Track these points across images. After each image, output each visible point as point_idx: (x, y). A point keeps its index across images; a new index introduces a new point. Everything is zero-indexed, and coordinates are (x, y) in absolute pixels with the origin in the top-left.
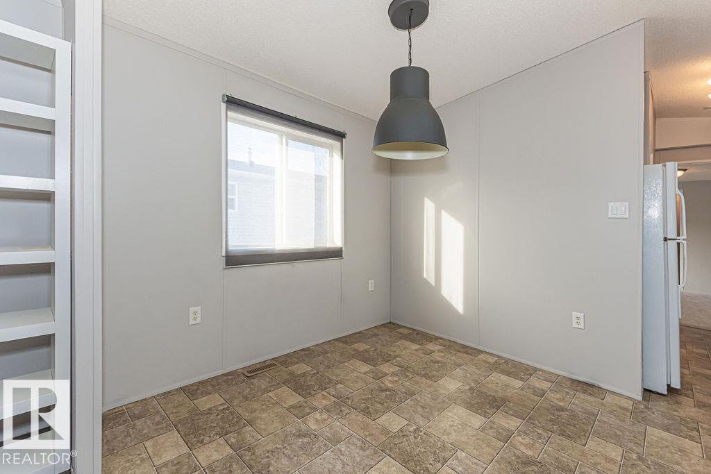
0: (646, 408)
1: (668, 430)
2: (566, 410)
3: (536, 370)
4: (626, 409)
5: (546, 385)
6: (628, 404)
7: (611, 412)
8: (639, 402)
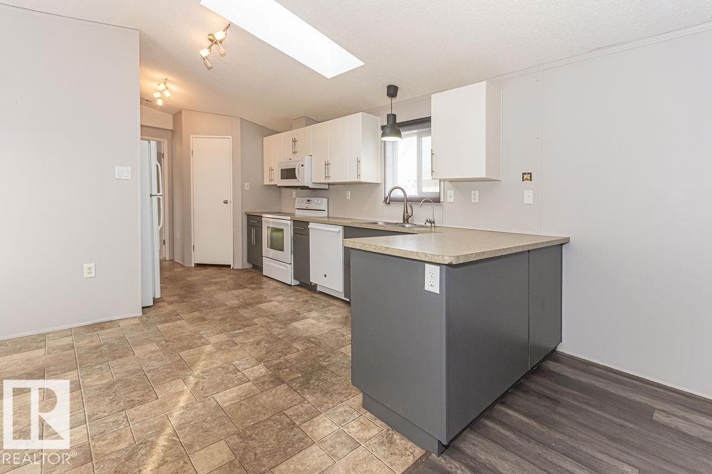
0: (147, 317)
1: (167, 322)
2: (102, 345)
3: (44, 335)
4: (137, 324)
5: (67, 340)
6: (137, 321)
7: (132, 330)
8: (141, 317)
